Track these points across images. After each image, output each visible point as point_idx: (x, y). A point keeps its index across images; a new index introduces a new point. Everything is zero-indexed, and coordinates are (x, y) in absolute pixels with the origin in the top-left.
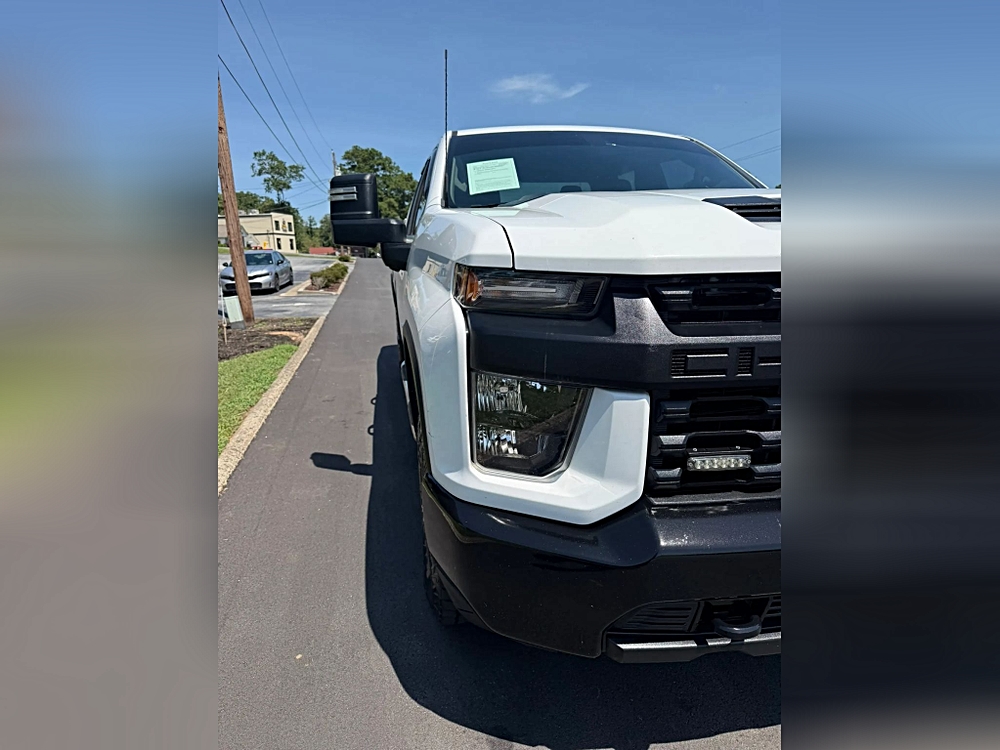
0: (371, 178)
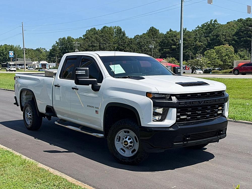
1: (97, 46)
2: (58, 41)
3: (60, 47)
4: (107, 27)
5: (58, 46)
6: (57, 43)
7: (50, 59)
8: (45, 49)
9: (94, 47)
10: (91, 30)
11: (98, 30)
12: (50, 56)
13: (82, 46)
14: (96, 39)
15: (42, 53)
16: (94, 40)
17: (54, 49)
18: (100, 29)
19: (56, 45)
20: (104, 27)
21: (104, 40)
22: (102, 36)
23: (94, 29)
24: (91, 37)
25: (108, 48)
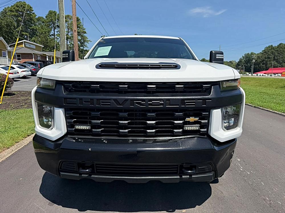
0: (72, 51)
1: (272, 58)
2: (244, 56)
3: (245, 59)
4: (283, 44)
5: (243, 59)
6: (243, 57)
7: (237, 67)
8: (235, 61)
9: (270, 58)
10: (269, 47)
11: (275, 46)
12: (238, 66)
13: (260, 58)
14: (272, 53)
15: (233, 63)
16: (270, 53)
17: (240, 61)
18: (276, 45)
19: (242, 58)
20: (281, 44)
21: (278, 53)
22: (277, 50)
23: (272, 46)
24: (268, 51)
25: (281, 59)
